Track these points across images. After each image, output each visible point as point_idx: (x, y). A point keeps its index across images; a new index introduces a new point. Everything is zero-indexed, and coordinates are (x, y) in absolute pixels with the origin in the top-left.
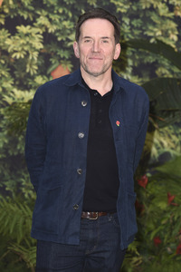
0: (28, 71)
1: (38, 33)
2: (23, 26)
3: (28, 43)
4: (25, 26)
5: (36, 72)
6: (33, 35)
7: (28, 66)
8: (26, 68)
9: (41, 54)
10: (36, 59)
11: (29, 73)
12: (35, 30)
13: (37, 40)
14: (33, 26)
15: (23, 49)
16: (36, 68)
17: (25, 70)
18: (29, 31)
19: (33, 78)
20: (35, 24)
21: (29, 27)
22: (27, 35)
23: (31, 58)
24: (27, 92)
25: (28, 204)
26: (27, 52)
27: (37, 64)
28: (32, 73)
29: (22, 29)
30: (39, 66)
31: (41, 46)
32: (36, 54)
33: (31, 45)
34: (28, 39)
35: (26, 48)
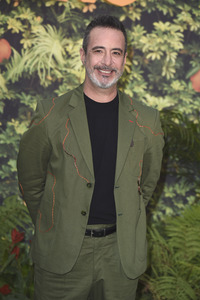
0: (163, 74)
1: (179, 31)
2: (161, 23)
3: (166, 42)
4: (164, 22)
5: (172, 76)
6: (172, 33)
7: (164, 69)
8: (161, 71)
9: (180, 55)
10: (174, 60)
11: (165, 77)
12: (175, 28)
13: (177, 39)
14: (173, 23)
15: (159, 50)
16: (173, 71)
17: (160, 74)
18: (168, 29)
19: (169, 83)
20: (175, 20)
21: (168, 23)
22: (165, 33)
23: (168, 59)
24: (161, 99)
25: (157, 228)
26: (164, 53)
27: (175, 67)
28: (168, 77)
29: (160, 26)
30: (176, 70)
31: (181, 46)
32: (174, 55)
33: (169, 44)
34: (166, 38)
35: (163, 48)
